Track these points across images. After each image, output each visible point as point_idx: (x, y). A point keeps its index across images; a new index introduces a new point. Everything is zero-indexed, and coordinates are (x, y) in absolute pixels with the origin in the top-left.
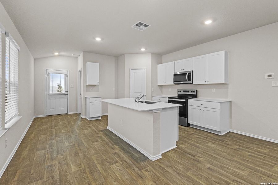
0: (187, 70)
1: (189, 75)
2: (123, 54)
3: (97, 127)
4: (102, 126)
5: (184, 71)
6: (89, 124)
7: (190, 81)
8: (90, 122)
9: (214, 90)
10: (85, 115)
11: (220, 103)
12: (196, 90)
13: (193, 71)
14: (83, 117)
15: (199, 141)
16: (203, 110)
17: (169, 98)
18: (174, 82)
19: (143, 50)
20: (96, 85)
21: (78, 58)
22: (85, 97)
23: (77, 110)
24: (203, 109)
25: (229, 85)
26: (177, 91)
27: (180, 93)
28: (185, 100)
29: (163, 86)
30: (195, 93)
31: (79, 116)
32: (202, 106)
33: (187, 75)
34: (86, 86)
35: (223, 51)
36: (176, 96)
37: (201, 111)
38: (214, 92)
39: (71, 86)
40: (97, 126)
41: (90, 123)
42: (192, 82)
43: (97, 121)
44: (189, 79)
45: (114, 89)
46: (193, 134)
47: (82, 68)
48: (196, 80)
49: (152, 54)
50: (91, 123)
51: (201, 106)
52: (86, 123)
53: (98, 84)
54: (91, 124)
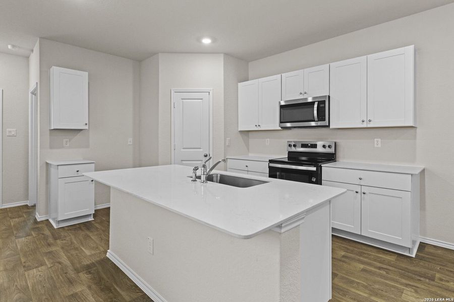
1: (322, 105)
2: (154, 54)
3: (73, 252)
4: (93, 249)
6: (51, 240)
7: (324, 120)
8: (56, 234)
9: (378, 142)
10: (47, 212)
11: (412, 175)
12: (335, 143)
13: (329, 97)
14: (40, 217)
15: (377, 286)
16: (364, 193)
17: (271, 161)
18: (281, 122)
19: (207, 41)
20: (81, 130)
21: (30, 58)
22: (47, 164)
23: (27, 197)
24: (364, 189)
25: (418, 129)
26: (286, 145)
27: (293, 149)
28: (314, 169)
29: (250, 134)
30: (332, 150)
31: (29, 214)
32: (362, 183)
33: (316, 106)
34: (48, 132)
35: (412, 46)
36: (284, 156)
37: (359, 195)
38: (380, 146)
39: (10, 132)
40: (76, 249)
41: (55, 239)
42: (328, 124)
43: (80, 228)
44: (322, 116)
45: (130, 140)
46: (347, 260)
47: (38, 84)
48: (338, 118)
49: (227, 55)
50: (59, 238)
51: (358, 182)
52: (45, 238)
53: (86, 127)
54: (58, 241)
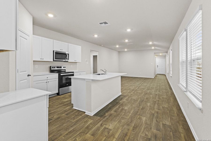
0: (64, 51)
5: (62, 51)
